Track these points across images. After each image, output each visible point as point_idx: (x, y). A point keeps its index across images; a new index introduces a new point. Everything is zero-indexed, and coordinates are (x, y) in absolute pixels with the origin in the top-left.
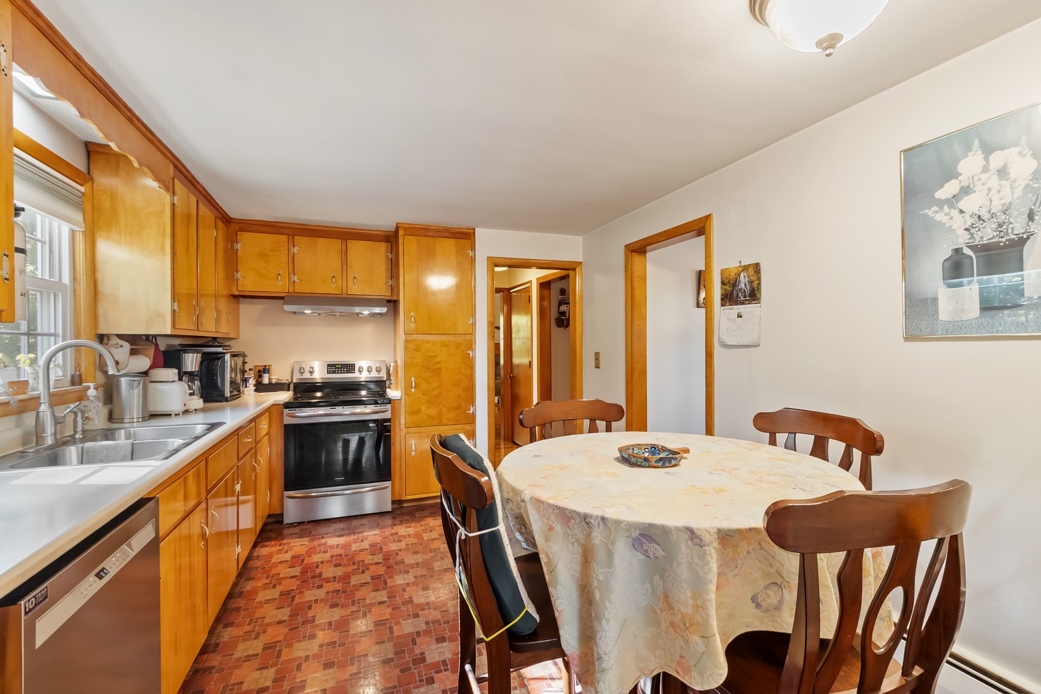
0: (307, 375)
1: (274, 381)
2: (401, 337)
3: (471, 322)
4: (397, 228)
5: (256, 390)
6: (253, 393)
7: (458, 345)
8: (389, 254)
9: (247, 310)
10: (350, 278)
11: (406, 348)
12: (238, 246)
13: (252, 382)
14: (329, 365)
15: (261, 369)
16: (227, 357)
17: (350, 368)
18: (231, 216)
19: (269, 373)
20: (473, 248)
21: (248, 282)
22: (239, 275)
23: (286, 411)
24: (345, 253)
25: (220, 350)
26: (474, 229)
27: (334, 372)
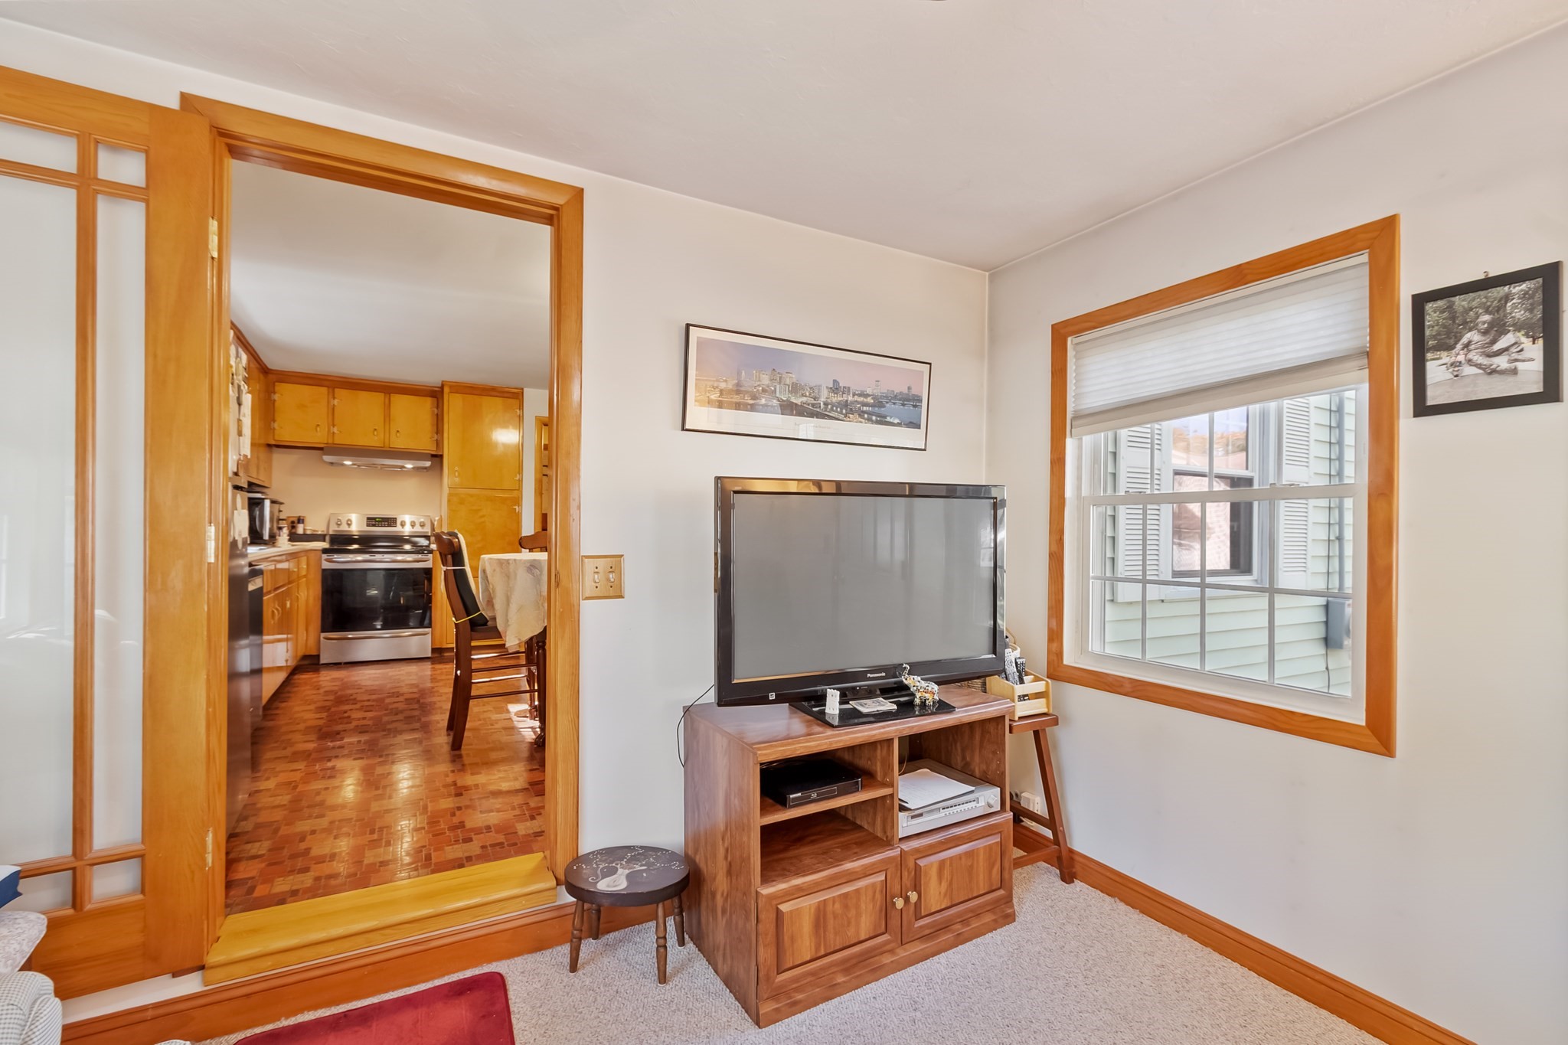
0: (344, 528)
1: (308, 532)
2: (446, 490)
3: (517, 479)
4: (442, 387)
5: (290, 540)
6: (286, 542)
7: (504, 500)
8: (436, 410)
9: (280, 458)
10: (393, 432)
11: (449, 501)
12: (276, 397)
13: (285, 531)
14: (368, 518)
15: (295, 520)
16: (267, 503)
17: (390, 522)
18: (270, 367)
19: (303, 523)
20: (521, 407)
21: (285, 432)
22: (276, 425)
23: (325, 556)
24: (388, 407)
25: (259, 495)
26: (522, 389)
27: (374, 525)
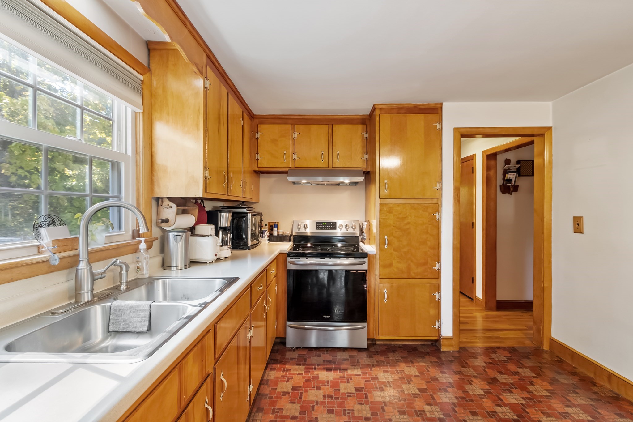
0: (302, 230)
1: (280, 234)
2: (376, 202)
3: (437, 188)
4: (374, 109)
5: (269, 240)
6: (267, 242)
7: (425, 208)
8: (365, 134)
9: (265, 182)
10: (335, 155)
11: (380, 210)
12: (258, 135)
13: (266, 234)
14: (317, 223)
15: (273, 224)
16: (249, 216)
17: (332, 225)
18: (255, 114)
19: (277, 228)
20: (440, 121)
21: (265, 163)
22: (259, 156)
23: (288, 259)
24: (331, 135)
25: (245, 210)
26: (441, 104)
27: (321, 229)
